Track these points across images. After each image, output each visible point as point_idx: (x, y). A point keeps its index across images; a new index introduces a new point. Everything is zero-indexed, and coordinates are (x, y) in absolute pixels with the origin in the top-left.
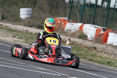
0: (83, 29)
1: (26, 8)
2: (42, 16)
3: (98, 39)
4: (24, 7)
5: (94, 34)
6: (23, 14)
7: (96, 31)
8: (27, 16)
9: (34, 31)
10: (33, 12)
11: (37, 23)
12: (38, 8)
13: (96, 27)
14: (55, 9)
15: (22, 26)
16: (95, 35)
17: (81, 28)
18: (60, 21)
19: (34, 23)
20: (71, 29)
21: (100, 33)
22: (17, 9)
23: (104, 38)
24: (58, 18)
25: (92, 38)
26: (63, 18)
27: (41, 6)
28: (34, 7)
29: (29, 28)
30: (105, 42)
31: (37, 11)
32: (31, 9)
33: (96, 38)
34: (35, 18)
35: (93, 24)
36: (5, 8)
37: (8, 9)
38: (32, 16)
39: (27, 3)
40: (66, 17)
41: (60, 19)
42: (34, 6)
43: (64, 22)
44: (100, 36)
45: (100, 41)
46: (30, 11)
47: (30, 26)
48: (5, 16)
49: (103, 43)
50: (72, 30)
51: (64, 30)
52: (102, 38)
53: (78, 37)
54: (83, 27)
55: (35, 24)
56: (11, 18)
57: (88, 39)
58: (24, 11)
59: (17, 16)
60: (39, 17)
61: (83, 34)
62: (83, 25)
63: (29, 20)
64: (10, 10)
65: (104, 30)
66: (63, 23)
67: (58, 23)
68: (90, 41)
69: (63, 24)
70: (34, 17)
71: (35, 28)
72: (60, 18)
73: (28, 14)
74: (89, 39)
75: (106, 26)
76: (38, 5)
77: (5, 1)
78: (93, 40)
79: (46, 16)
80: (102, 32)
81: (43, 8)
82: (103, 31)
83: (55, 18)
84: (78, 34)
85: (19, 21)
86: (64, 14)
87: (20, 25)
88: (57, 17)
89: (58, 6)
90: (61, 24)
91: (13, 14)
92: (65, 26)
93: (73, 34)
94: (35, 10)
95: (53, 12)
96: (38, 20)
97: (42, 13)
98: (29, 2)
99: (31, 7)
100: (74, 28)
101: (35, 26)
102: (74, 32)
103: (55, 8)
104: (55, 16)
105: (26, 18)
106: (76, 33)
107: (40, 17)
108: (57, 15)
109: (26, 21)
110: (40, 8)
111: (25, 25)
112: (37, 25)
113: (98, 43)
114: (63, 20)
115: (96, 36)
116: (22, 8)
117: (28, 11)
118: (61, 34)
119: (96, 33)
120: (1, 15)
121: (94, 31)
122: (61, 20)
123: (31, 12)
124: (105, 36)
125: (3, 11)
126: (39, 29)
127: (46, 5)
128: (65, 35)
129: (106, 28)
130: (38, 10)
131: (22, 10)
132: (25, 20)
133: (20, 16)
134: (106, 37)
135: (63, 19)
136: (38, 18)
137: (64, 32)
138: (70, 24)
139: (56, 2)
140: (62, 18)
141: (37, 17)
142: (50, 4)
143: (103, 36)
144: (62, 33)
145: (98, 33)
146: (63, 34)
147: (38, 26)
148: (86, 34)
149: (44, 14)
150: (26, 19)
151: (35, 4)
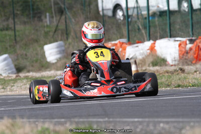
0: (155, 50)
1: (54, 42)
3: (186, 59)
4: (50, 42)
5: (176, 53)
6: (50, 54)
7: (179, 46)
8: (58, 56)
12: (74, 39)
13: (177, 41)
16: (179, 55)
17: (152, 48)
20: (137, 55)
21: (185, 48)
22: (39, 49)
23: (195, 54)
24: (110, 43)
25: (175, 61)
28: (67, 39)
30: (198, 61)
31: (73, 43)
32: (61, 42)
33: (180, 58)
35: (171, 37)
37: (25, 53)
39: (53, 35)
40: (123, 38)
41: (114, 44)
44: (187, 53)
45: (190, 61)
46: (62, 46)
48: (21, 65)
49: (196, 63)
50: (138, 57)
52: (192, 56)
53: (151, 65)
54: (155, 47)
56: (32, 66)
57: (169, 64)
58: (51, 49)
59: (42, 60)
61: (158, 57)
62: (154, 43)
63: (63, 61)
64: (28, 54)
65: (191, 41)
66: (121, 49)
68: (172, 65)
69: (122, 51)
73: (60, 52)
74: (171, 64)
75: (193, 34)
76: (72, 34)
77: (16, 42)
78: (176, 63)
80: (189, 46)
82: (190, 43)
84: (151, 59)
91: (35, 59)
93: (141, 62)
94: (70, 44)
98: (56, 33)
99: (61, 40)
100: (142, 51)
102: (143, 58)
105: (56, 59)
106: (146, 60)
109: (59, 65)
113: (187, 65)
115: (181, 56)
116: (46, 44)
117: (58, 47)
119: (180, 51)
120: (15, 66)
121: (176, 48)
123: (63, 48)
124: (196, 50)
129: (193, 38)
131: (47, 48)
132: (56, 63)
134: (197, 52)
138: (133, 47)
140: (117, 42)
143: (192, 52)
145: (184, 50)
148: (163, 57)
150: (58, 60)
151: (67, 34)
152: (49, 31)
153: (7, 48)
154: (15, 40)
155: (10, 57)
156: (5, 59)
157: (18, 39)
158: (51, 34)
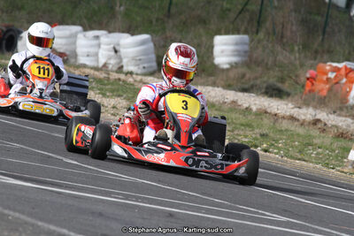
1: (233, 34)
2: (280, 58)
4: (227, 33)
6: (222, 52)
8: (234, 59)
9: (255, 104)
10: (251, 48)
11: (265, 79)
12: (269, 34)
14: (321, 38)
15: (220, 89)
18: (335, 74)
19: (256, 78)
22: (204, 39)
24: (329, 63)
26: (344, 64)
27: (279, 29)
28: (257, 33)
29: (240, 94)
31: (265, 42)
32: (245, 37)
34: (258, 66)
36: (168, 34)
38: (249, 60)
39: (236, 19)
41: (336, 67)
42: (254, 30)
43: (346, 75)
46: (245, 44)
47: (244, 90)
51: (347, 101)
55: (258, 82)
58: (225, 44)
59: (205, 59)
60: (270, 63)
63: (242, 70)
66: (344, 80)
67: (328, 79)
69: (345, 84)
70: (255, 62)
71: (257, 95)
72: (335, 64)
73: (237, 53)
76: (268, 24)
77: (169, 15)
79: (293, 58)
81: (282, 33)
83: (321, 65)
85: (211, 75)
86: (347, 52)
87: (214, 84)
88: (325, 62)
89: (328, 29)
90: (337, 83)
92: (351, 89)
94: (259, 41)
95: (315, 46)
96: (268, 69)
97: (279, 49)
98: (241, 16)
99: (246, 32)
101: (260, 88)
103: (320, 33)
104: (319, 57)
105: (230, 64)
107: (275, 61)
108: (326, 57)
109: (232, 74)
110: (274, 33)
111: (228, 87)
112: (265, 85)
114: (343, 72)
116: (220, 34)
117: (236, 44)
118: (338, 112)
122: (337, 70)
123: (246, 48)
125: (162, 43)
126: (271, 96)
127: (292, 25)
128: (349, 116)
130: (268, 41)
131: (218, 39)
132: (227, 70)
133: (213, 59)
135: (346, 67)
136: (267, 64)
137: (347, 108)
139: (322, 16)
140: (341, 65)
141: (266, 61)
142: (304, 22)
144: (341, 109)
146: (343, 113)
147: (267, 88)
149: (288, 54)
150: (232, 66)
151: (258, 22)
152: (229, 10)
153: (151, 22)
154: (169, 11)
155: (153, 40)
156: (143, 43)
157: (173, 10)
158: (232, 15)
